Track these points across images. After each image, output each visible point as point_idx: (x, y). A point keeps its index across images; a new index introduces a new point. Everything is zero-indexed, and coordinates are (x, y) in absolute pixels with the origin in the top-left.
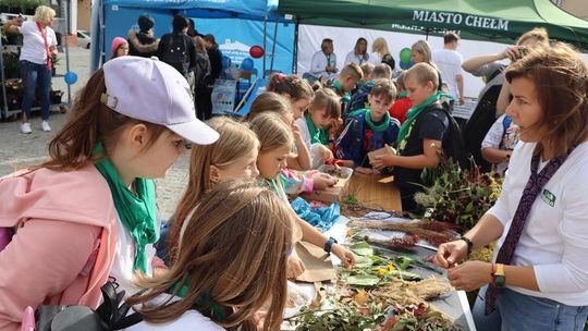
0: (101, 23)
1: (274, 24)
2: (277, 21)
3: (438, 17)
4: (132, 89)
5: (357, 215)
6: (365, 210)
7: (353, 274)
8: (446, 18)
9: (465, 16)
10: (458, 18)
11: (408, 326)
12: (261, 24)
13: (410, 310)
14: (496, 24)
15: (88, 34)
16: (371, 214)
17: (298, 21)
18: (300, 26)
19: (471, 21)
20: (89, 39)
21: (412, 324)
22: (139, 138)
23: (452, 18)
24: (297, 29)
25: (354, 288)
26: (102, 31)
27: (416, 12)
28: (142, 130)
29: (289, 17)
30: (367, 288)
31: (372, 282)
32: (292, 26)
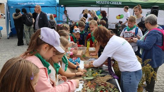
0: (8, 12)
1: (58, 8)
2: (59, 7)
3: (103, 3)
4: (47, 35)
5: (86, 60)
6: (88, 58)
7: (87, 77)
8: (105, 2)
9: (110, 1)
10: (108, 2)
11: (102, 89)
12: (55, 8)
13: (102, 85)
14: (118, 3)
15: (4, 14)
16: (90, 59)
17: (65, 6)
18: (66, 8)
19: (112, 3)
20: (4, 16)
21: (103, 88)
22: (46, 48)
23: (107, 2)
24: (65, 9)
25: (87, 81)
26: (8, 14)
27: (97, 2)
28: (47, 46)
29: (62, 6)
30: (91, 80)
31: (92, 78)
32: (64, 8)
